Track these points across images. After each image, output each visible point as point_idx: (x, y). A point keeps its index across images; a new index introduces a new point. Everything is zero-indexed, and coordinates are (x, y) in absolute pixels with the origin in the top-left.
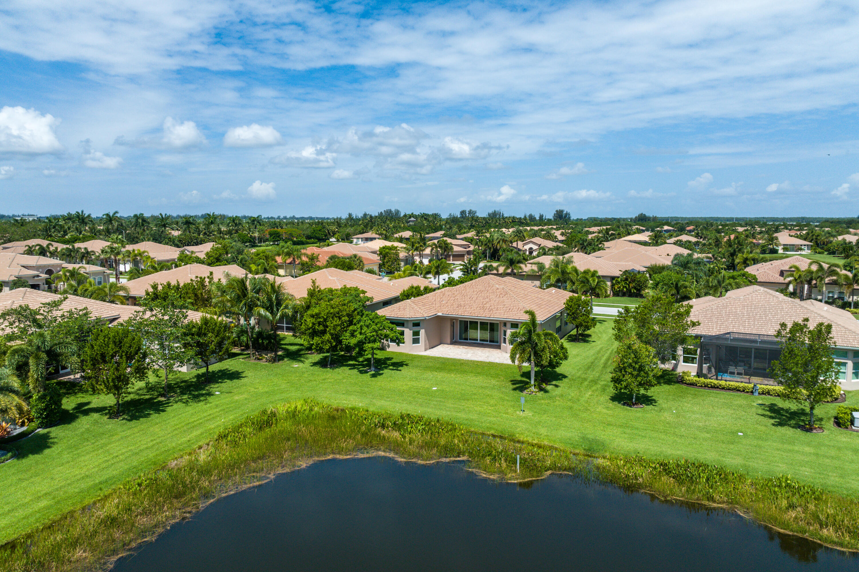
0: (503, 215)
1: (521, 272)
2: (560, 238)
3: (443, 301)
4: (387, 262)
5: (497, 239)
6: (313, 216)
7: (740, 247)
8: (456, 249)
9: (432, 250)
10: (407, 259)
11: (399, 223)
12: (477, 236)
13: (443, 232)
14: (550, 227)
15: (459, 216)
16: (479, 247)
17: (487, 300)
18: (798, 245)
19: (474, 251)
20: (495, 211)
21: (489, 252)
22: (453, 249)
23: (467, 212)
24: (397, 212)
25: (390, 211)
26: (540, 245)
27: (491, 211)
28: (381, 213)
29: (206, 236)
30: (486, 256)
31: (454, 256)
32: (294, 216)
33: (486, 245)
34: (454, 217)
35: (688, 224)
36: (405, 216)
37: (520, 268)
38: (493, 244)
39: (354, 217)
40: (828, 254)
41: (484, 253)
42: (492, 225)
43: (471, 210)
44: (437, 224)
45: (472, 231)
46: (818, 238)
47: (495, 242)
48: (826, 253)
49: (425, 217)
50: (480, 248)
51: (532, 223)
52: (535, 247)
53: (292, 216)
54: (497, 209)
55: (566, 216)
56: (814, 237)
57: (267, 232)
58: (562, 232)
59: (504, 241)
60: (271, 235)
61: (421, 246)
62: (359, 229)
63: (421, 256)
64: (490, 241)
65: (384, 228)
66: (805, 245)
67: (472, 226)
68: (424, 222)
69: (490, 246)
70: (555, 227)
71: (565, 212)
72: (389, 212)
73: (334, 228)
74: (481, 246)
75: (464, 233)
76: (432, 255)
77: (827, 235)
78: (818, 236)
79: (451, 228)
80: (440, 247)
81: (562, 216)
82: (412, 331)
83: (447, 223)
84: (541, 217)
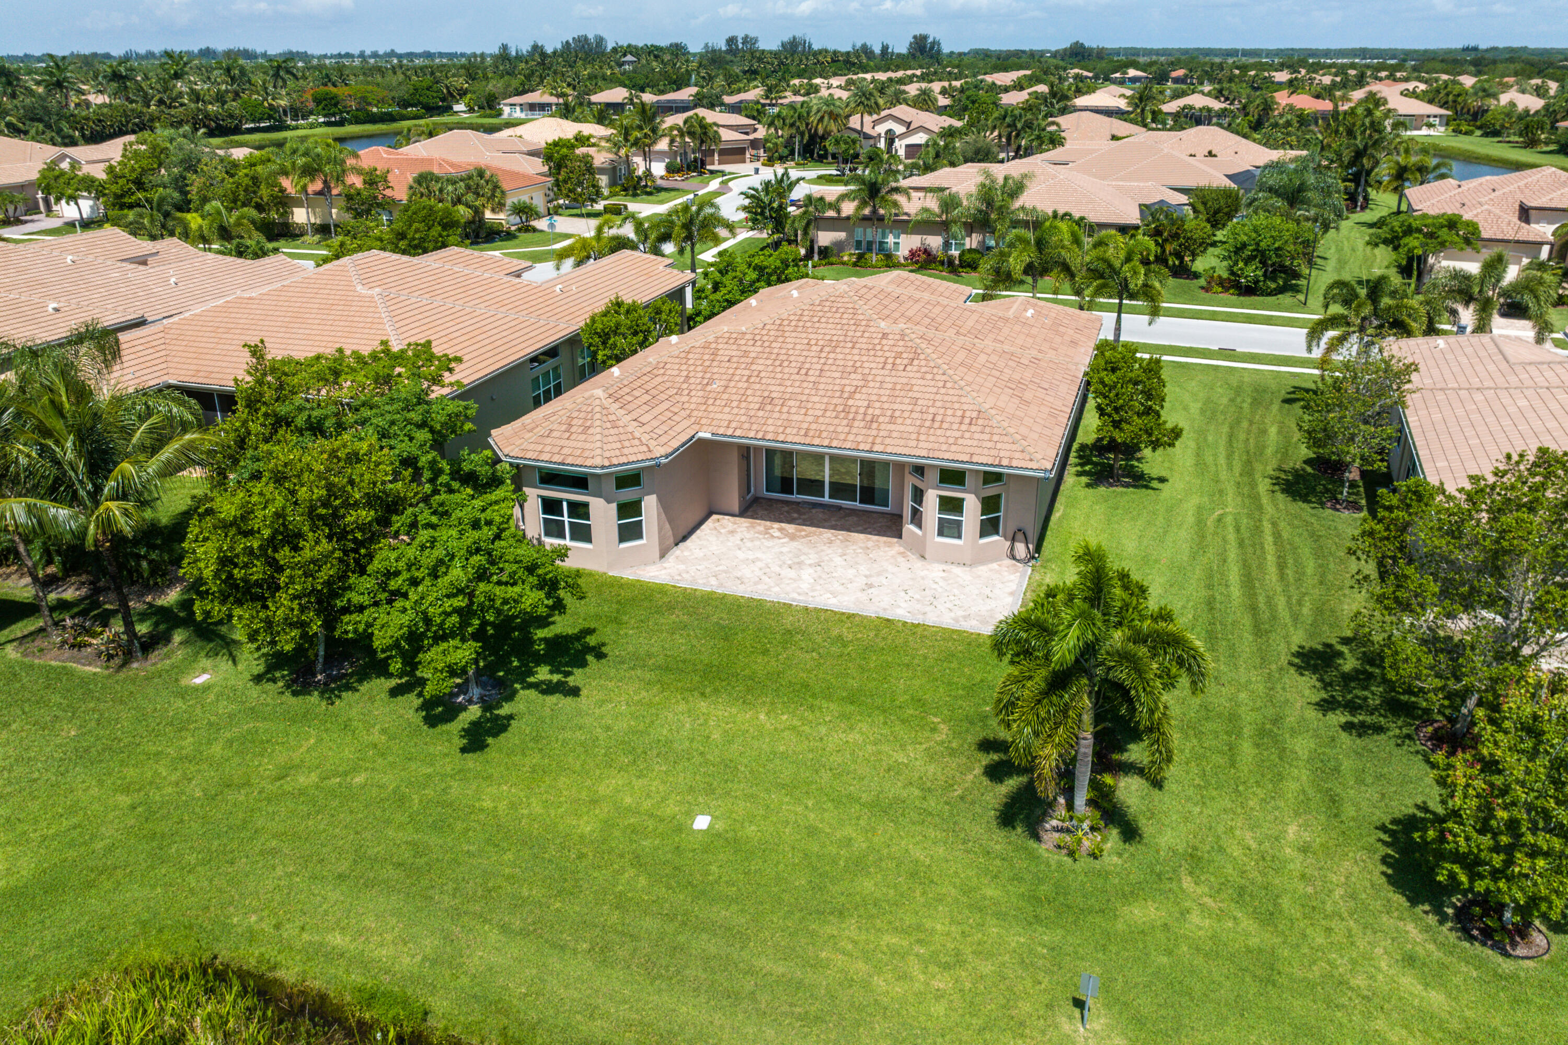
0: (810, 47)
1: (896, 215)
2: (943, 101)
3: (711, 381)
4: (565, 182)
5: (818, 111)
6: (432, 51)
7: (1376, 136)
8: (727, 135)
9: (672, 141)
10: (614, 168)
11: (601, 68)
12: (767, 98)
13: (693, 90)
14: (909, 72)
15: (724, 48)
16: (776, 129)
17: (856, 377)
18: (1422, 116)
19: (766, 140)
20: (794, 38)
21: (801, 142)
22: (720, 137)
23: (740, 41)
24: (600, 40)
25: (586, 38)
26: (910, 124)
27: (786, 38)
28: (567, 42)
29: (163, 107)
30: (792, 153)
31: (723, 152)
32: (393, 51)
33: (792, 125)
34: (714, 51)
35: (1174, 65)
36: (615, 50)
37: (896, 204)
38: (807, 124)
39: (514, 53)
40: (1482, 136)
41: (789, 143)
42: (793, 69)
43: (747, 36)
44: (680, 68)
45: (756, 87)
46: (1460, 99)
47: (813, 119)
48: (1478, 133)
49: (654, 52)
50: (780, 133)
51: (872, 64)
52: (899, 129)
53: (388, 50)
54: (799, 34)
55: (932, 48)
56: (1451, 98)
57: (308, 96)
58: (944, 87)
59: (834, 116)
60: (318, 101)
61: (646, 136)
62: (515, 83)
63: (647, 156)
64: (800, 115)
65: (569, 80)
66: (1435, 116)
67: (752, 74)
68: (654, 64)
69: (803, 127)
70: (918, 72)
71: (930, 40)
72: (582, 41)
73: (460, 82)
74: (782, 129)
75: (739, 91)
76: (672, 154)
77: (1481, 94)
78: (1459, 95)
79: (711, 78)
80: (691, 134)
81: (925, 47)
82: (614, 505)
83: (700, 65)
84: (885, 49)
